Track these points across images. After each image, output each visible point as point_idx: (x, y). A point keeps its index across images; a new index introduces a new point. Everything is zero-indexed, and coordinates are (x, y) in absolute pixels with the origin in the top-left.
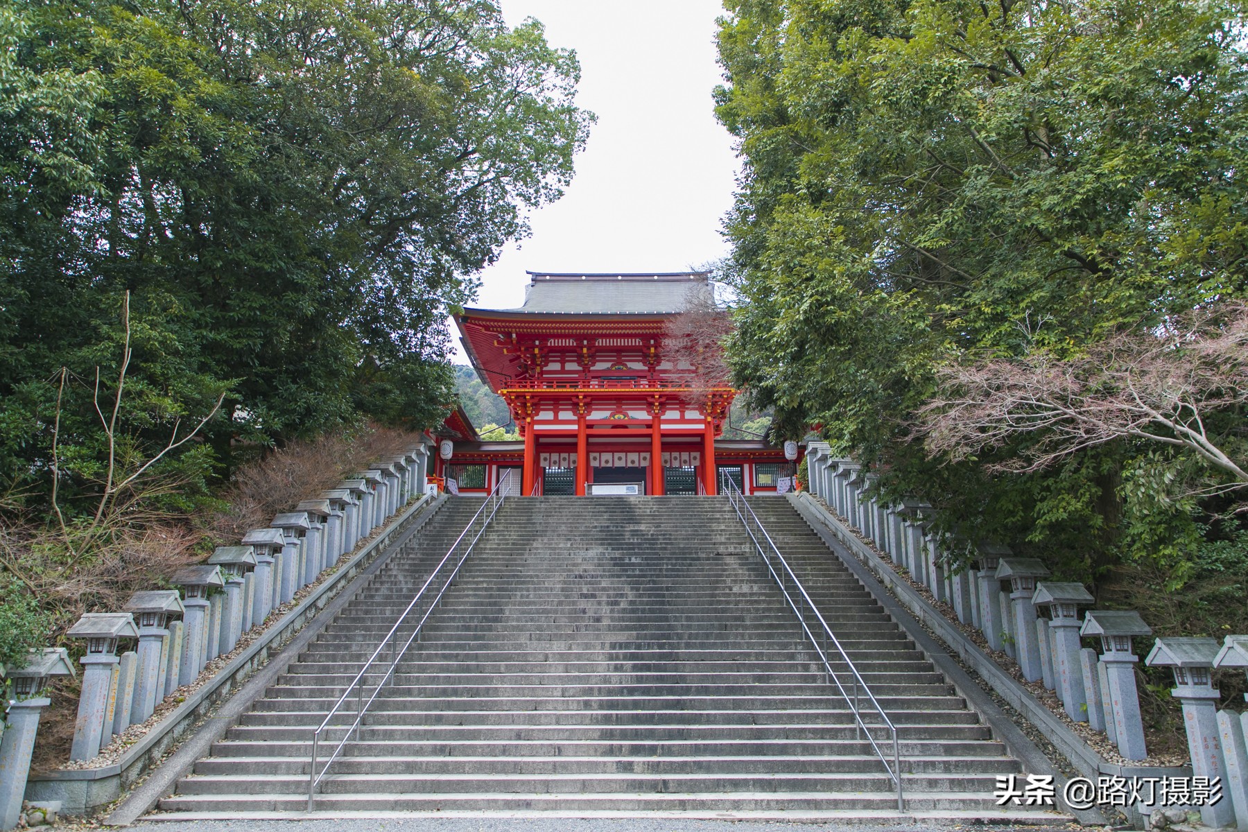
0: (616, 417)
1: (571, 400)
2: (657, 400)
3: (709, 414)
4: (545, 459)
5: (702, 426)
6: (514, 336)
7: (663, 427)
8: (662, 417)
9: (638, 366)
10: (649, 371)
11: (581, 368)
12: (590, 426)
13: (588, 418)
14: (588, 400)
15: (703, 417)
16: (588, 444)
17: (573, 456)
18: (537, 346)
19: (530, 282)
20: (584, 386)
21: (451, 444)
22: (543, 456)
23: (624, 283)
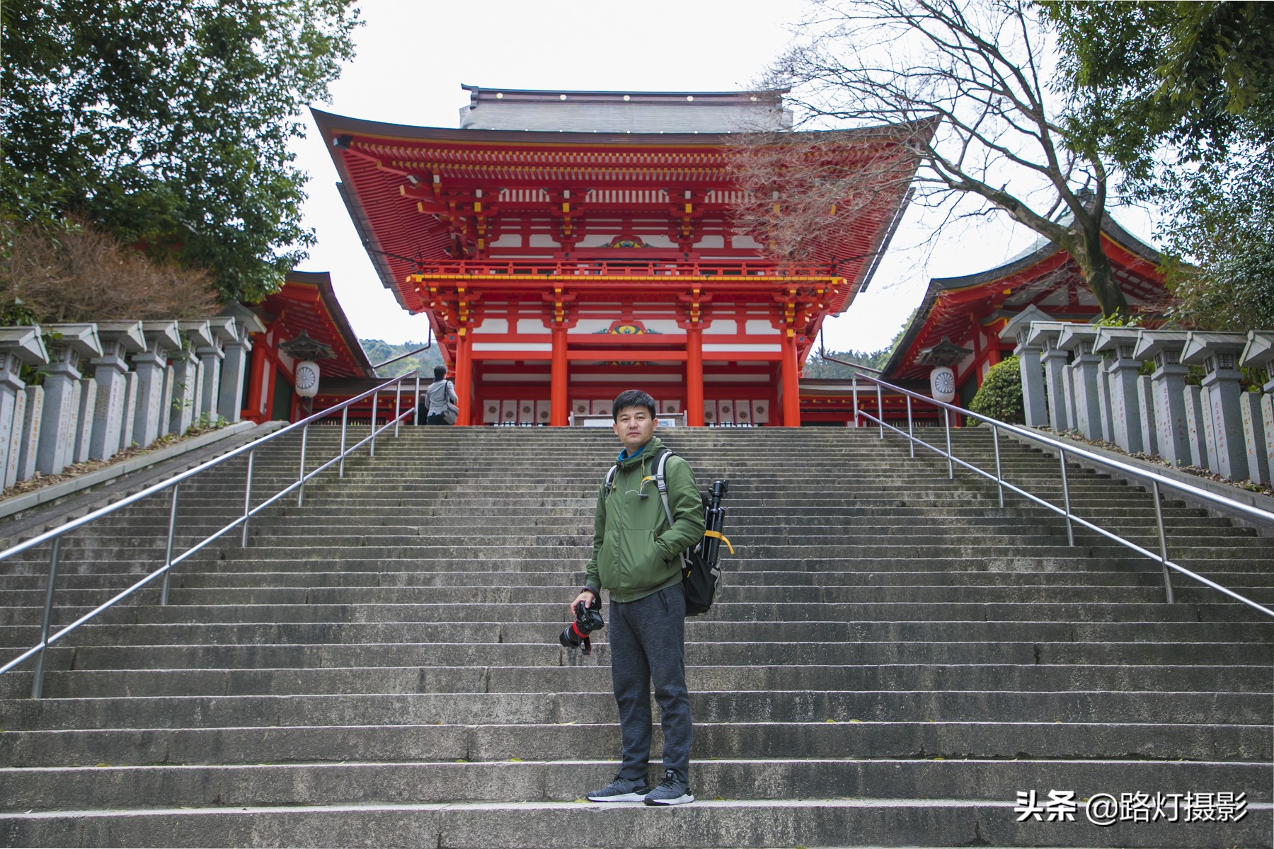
0: (622, 330)
1: (539, 298)
2: (696, 298)
3: (790, 326)
4: (492, 410)
5: (777, 348)
6: (437, 179)
7: (706, 348)
8: (705, 332)
9: (661, 242)
10: (681, 250)
11: (557, 245)
12: (572, 347)
13: (570, 331)
14: (571, 297)
15: (778, 332)
16: (570, 384)
17: (543, 405)
18: (478, 200)
19: (468, 102)
20: (564, 272)
21: (316, 369)
22: (487, 404)
23: (633, 107)
